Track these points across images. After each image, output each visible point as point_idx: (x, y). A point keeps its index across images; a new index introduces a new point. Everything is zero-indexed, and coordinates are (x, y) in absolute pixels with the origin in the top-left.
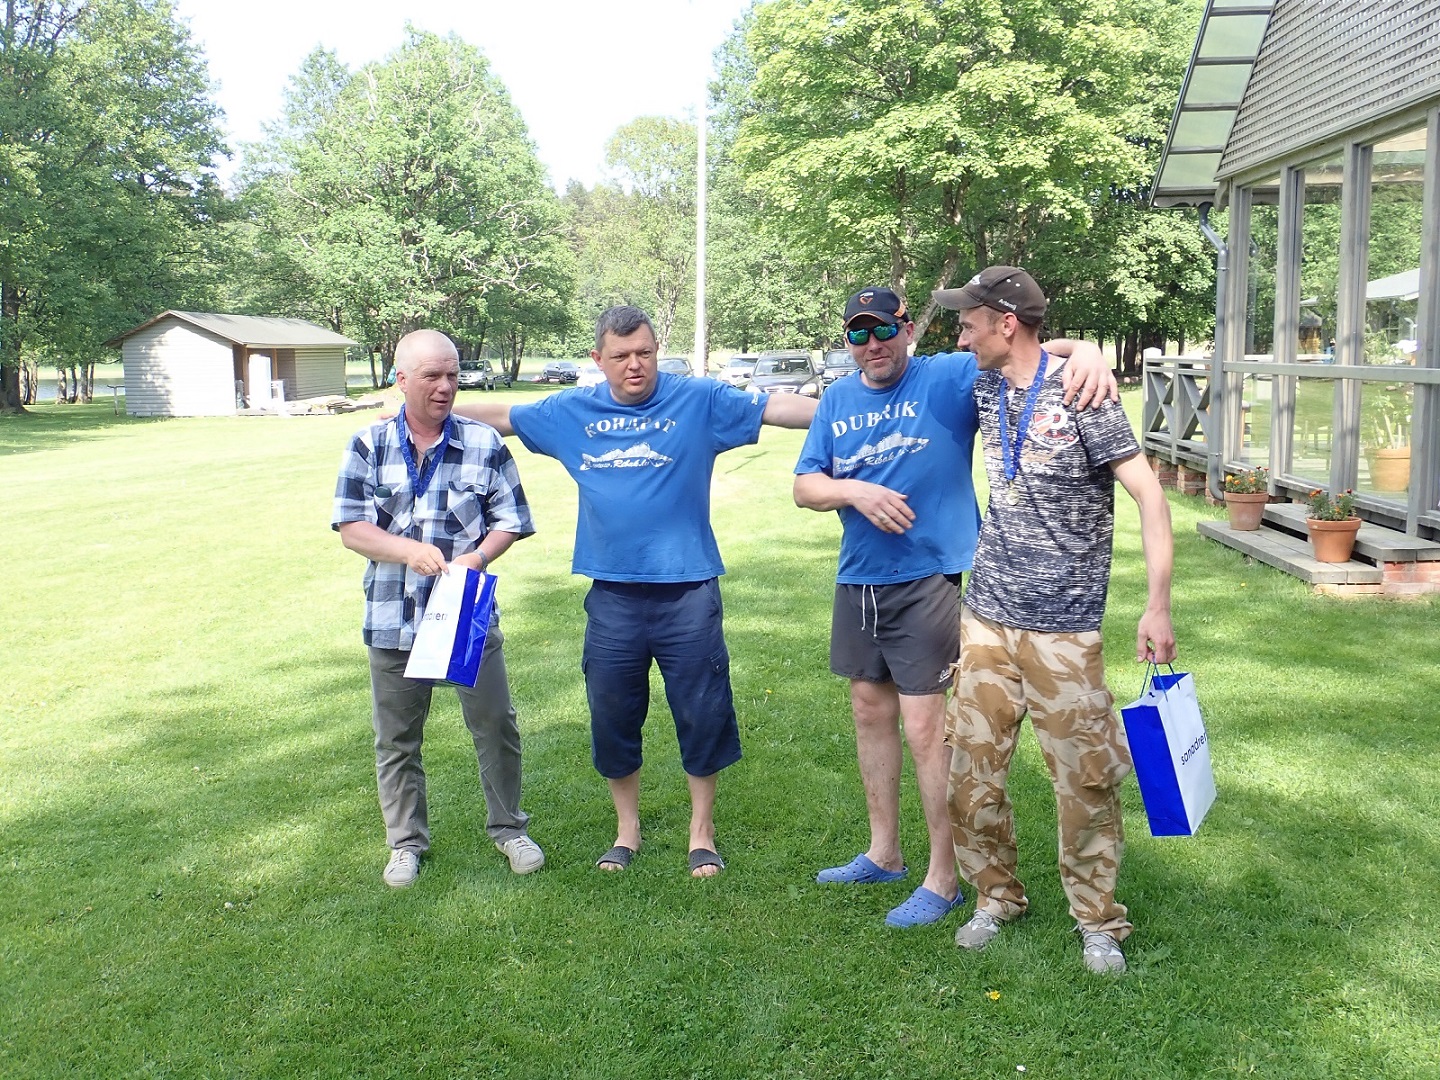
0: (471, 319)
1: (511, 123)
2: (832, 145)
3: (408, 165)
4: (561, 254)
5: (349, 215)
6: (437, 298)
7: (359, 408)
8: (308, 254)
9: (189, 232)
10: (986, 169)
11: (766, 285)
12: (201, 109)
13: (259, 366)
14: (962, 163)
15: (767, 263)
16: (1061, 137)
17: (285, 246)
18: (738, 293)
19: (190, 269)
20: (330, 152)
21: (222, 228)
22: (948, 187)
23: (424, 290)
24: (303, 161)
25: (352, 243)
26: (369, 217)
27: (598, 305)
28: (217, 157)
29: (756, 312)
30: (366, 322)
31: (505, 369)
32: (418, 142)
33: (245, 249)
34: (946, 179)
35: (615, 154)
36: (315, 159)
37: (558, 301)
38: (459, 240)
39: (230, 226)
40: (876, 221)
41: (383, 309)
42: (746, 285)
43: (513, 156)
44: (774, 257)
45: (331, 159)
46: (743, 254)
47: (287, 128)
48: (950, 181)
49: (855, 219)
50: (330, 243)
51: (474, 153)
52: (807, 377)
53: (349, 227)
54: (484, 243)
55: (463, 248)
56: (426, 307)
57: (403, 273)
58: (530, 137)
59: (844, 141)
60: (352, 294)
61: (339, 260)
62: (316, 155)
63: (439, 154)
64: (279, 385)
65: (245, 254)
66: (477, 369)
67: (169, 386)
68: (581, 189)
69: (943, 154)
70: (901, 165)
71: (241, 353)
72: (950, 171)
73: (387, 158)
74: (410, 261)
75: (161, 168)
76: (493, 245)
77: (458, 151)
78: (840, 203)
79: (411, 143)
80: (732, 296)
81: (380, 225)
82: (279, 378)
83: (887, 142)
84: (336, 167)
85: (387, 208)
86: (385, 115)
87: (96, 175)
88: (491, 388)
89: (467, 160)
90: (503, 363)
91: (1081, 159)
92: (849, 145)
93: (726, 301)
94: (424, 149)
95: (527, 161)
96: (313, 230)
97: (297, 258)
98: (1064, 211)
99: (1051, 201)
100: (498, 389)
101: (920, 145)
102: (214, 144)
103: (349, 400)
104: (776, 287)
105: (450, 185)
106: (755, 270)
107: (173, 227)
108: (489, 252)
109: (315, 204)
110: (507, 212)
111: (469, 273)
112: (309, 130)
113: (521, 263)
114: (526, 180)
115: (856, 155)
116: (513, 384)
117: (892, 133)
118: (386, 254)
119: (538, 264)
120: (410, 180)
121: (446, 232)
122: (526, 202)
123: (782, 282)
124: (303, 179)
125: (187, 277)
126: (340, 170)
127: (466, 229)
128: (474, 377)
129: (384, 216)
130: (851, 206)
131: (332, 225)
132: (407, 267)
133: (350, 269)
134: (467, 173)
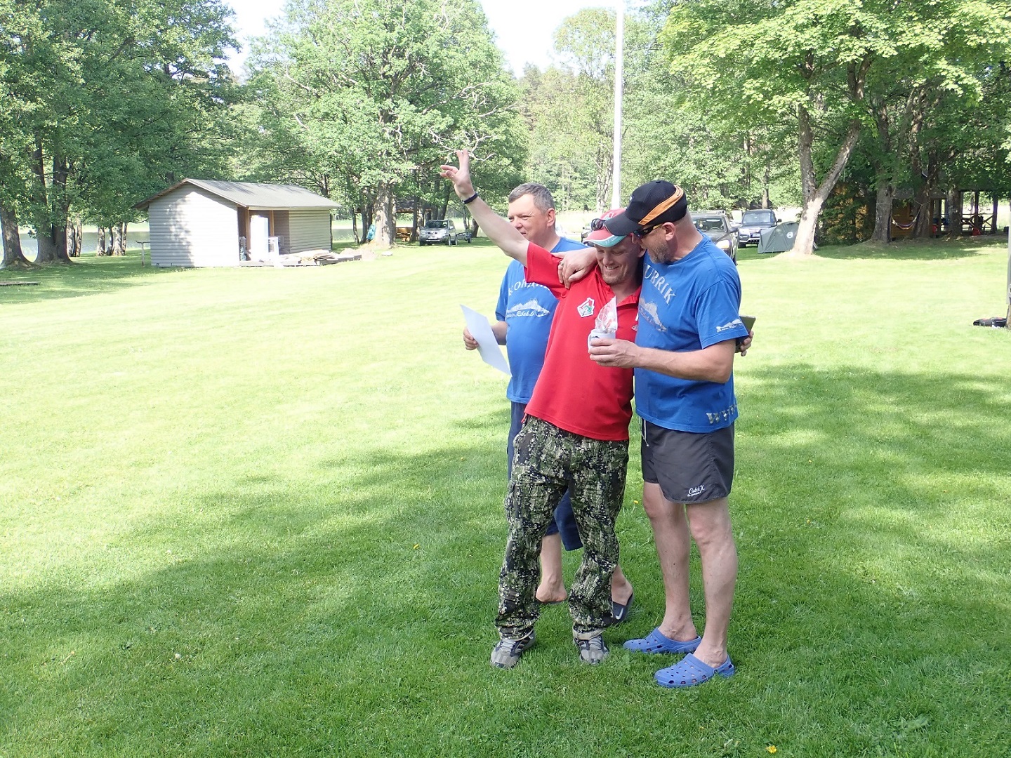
0: (438, 184)
1: (474, 16)
2: (746, 31)
3: (386, 53)
4: (518, 126)
5: (336, 97)
6: (409, 167)
7: (340, 260)
8: (302, 130)
9: (204, 113)
10: (886, 49)
11: (691, 152)
12: (215, 10)
13: (259, 225)
14: (863, 44)
15: (693, 134)
16: (954, 21)
17: (285, 123)
18: (667, 161)
19: (205, 144)
20: (321, 43)
21: (232, 110)
22: (852, 68)
23: (397, 160)
24: (298, 52)
25: (338, 121)
26: (355, 99)
27: (548, 172)
28: (228, 50)
29: (682, 177)
30: (350, 188)
31: (467, 228)
32: (395, 34)
33: (250, 127)
34: (849, 59)
35: (562, 41)
36: (309, 50)
37: (512, 168)
38: (428, 118)
39: (238, 108)
40: (786, 98)
41: (363, 177)
42: (675, 153)
43: (475, 44)
44: (700, 129)
45: (321, 50)
46: (672, 127)
47: (286, 24)
48: (853, 60)
49: (768, 96)
50: (320, 120)
51: (442, 43)
52: (723, 234)
53: (336, 107)
54: (449, 120)
55: (431, 124)
56: (399, 175)
57: (381, 146)
58: (490, 27)
59: (758, 27)
60: (338, 164)
61: (327, 136)
62: (309, 46)
63: (411, 44)
64: (275, 241)
65: (250, 131)
66: (442, 226)
67: (189, 238)
68: (535, 71)
69: (846, 37)
70: (808, 48)
71: (244, 215)
72: (853, 52)
73: (369, 48)
74: (386, 135)
75: (181, 60)
76: (456, 121)
77: (427, 42)
78: (754, 82)
79: (389, 35)
80: (662, 164)
81: (361, 105)
82: (276, 235)
83: (796, 28)
84: (326, 56)
85: (368, 91)
86: (367, 11)
87: (129, 66)
88: (453, 243)
89: (435, 49)
90: (465, 222)
91: (973, 41)
92: (762, 31)
93: (655, 168)
94: (400, 41)
95: (486, 49)
96: (307, 111)
97: (293, 131)
98: (956, 86)
99: (945, 77)
100: (460, 244)
101: (826, 30)
102: (226, 40)
103: (332, 254)
104: (700, 155)
105: (419, 71)
106: (683, 142)
107: (192, 109)
108: (453, 127)
109: (308, 88)
110: (468, 92)
111: (436, 146)
112: (304, 25)
113: (479, 137)
114: (488, 65)
115: (769, 39)
116: (473, 240)
117: (801, 20)
118: (366, 130)
119: (495, 137)
120: (387, 66)
121: (417, 111)
122: (485, 84)
123: (706, 152)
124: (299, 66)
125: (204, 151)
126: (329, 59)
127: (434, 108)
128: (441, 234)
129: (365, 98)
130: (764, 85)
131: (321, 106)
132: (384, 140)
133: (337, 143)
134: (435, 60)
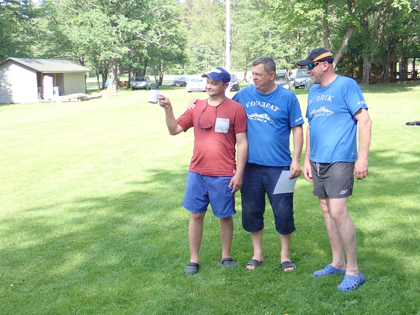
0: (141, 59)
4: (182, 28)
5: (87, 14)
6: (125, 50)
7: (91, 98)
8: (70, 31)
9: (18, 23)
11: (270, 41)
13: (48, 81)
15: (271, 31)
17: (60, 28)
18: (258, 45)
19: (19, 39)
21: (33, 21)
23: (119, 46)
25: (88, 26)
26: (96, 15)
27: (198, 51)
29: (266, 53)
30: (95, 61)
31: (157, 81)
33: (42, 30)
37: (179, 50)
38: (135, 24)
39: (36, 20)
40: (315, 12)
41: (102, 55)
42: (262, 40)
44: (274, 28)
46: (260, 27)
49: (306, 11)
50: (79, 26)
52: (285, 82)
53: (87, 19)
54: (146, 25)
55: (136, 27)
56: (120, 54)
57: (111, 39)
60: (88, 49)
61: (83, 34)
64: (56, 89)
65: (42, 32)
66: (143, 80)
67: (11, 88)
71: (40, 76)
74: (114, 33)
76: (149, 25)
78: (299, 4)
80: (255, 46)
81: (100, 18)
82: (57, 86)
85: (103, 11)
88: (149, 89)
90: (155, 78)
96: (72, 21)
97: (64, 33)
100: (153, 89)
103: (87, 95)
104: (275, 42)
106: (266, 35)
107: (12, 21)
108: (148, 29)
109: (72, 9)
110: (155, 11)
111: (140, 39)
113: (162, 34)
116: (160, 87)
118: (103, 31)
119: (170, 34)
121: (129, 21)
122: (164, 7)
123: (277, 40)
125: (18, 43)
127: (137, 19)
128: (143, 84)
129: (102, 14)
130: (304, 6)
131: (79, 19)
132: (112, 36)
133: (88, 38)
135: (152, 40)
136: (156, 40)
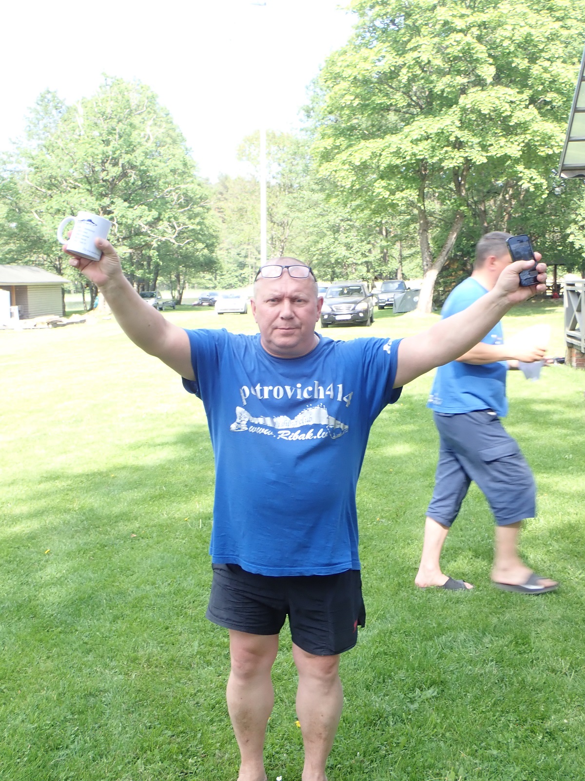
0: (148, 264)
1: (174, 135)
2: (375, 144)
3: (103, 163)
4: (211, 220)
5: (66, 197)
6: (124, 251)
7: (68, 324)
8: (39, 222)
10: (479, 158)
11: (342, 238)
14: (462, 154)
15: (343, 224)
16: (529, 137)
17: (26, 217)
18: (324, 244)
20: (53, 155)
24: (35, 162)
26: (81, 198)
27: (238, 254)
29: (335, 256)
31: (173, 297)
32: (110, 148)
34: (451, 166)
35: (242, 154)
36: (43, 161)
37: (206, 251)
38: (138, 212)
40: (405, 194)
42: (329, 238)
43: (174, 156)
44: (348, 220)
45: (52, 160)
46: (327, 218)
47: (26, 141)
48: (455, 167)
49: (393, 193)
50: (53, 215)
51: (147, 155)
52: (362, 298)
53: (65, 204)
54: (154, 213)
55: (140, 217)
58: (187, 144)
59: (384, 141)
62: (43, 157)
63: (124, 155)
66: (152, 296)
68: (226, 178)
69: (449, 149)
70: (422, 157)
72: (455, 160)
73: (90, 159)
76: (160, 214)
77: (136, 154)
78: (382, 182)
79: (106, 149)
80: (319, 246)
81: (85, 203)
82: (16, 304)
83: (412, 142)
84: (57, 165)
85: (90, 191)
86: (88, 131)
89: (142, 159)
90: (172, 293)
91: (543, 152)
92: (387, 144)
93: (315, 249)
94: (114, 153)
95: (183, 159)
96: (43, 208)
97: (32, 224)
98: (530, 185)
99: (521, 178)
100: (167, 310)
101: (434, 143)
103: (63, 319)
104: (348, 240)
105: (131, 176)
106: (335, 229)
108: (158, 219)
109: (43, 190)
110: (169, 192)
111: (146, 234)
112: (40, 142)
113: (179, 227)
114: (184, 172)
115: (392, 151)
116: (177, 307)
117: (415, 136)
119: (191, 227)
120: (105, 173)
121: (130, 207)
122: (182, 186)
123: (353, 237)
124: (36, 173)
126: (59, 167)
127: (142, 205)
129: (88, 197)
130: (389, 184)
131: (54, 204)
134: (142, 168)
135: (163, 236)
136: (170, 236)
